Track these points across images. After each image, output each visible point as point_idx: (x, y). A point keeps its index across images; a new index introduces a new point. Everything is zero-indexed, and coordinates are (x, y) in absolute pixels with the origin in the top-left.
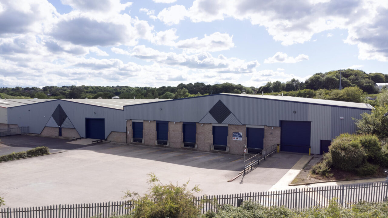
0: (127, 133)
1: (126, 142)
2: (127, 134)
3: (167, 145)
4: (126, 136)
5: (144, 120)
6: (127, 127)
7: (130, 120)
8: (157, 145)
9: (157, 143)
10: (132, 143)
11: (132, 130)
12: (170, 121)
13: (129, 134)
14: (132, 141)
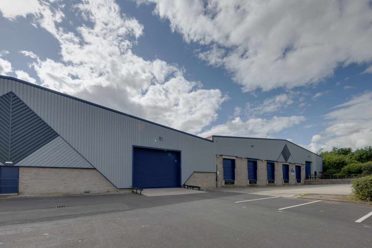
0: (216, 173)
1: (215, 186)
2: (218, 175)
3: (257, 184)
4: (216, 177)
5: (237, 157)
6: (217, 165)
7: (222, 155)
8: (249, 184)
9: (249, 183)
10: (223, 187)
11: (223, 169)
12: (258, 159)
13: (219, 174)
14: (223, 184)
